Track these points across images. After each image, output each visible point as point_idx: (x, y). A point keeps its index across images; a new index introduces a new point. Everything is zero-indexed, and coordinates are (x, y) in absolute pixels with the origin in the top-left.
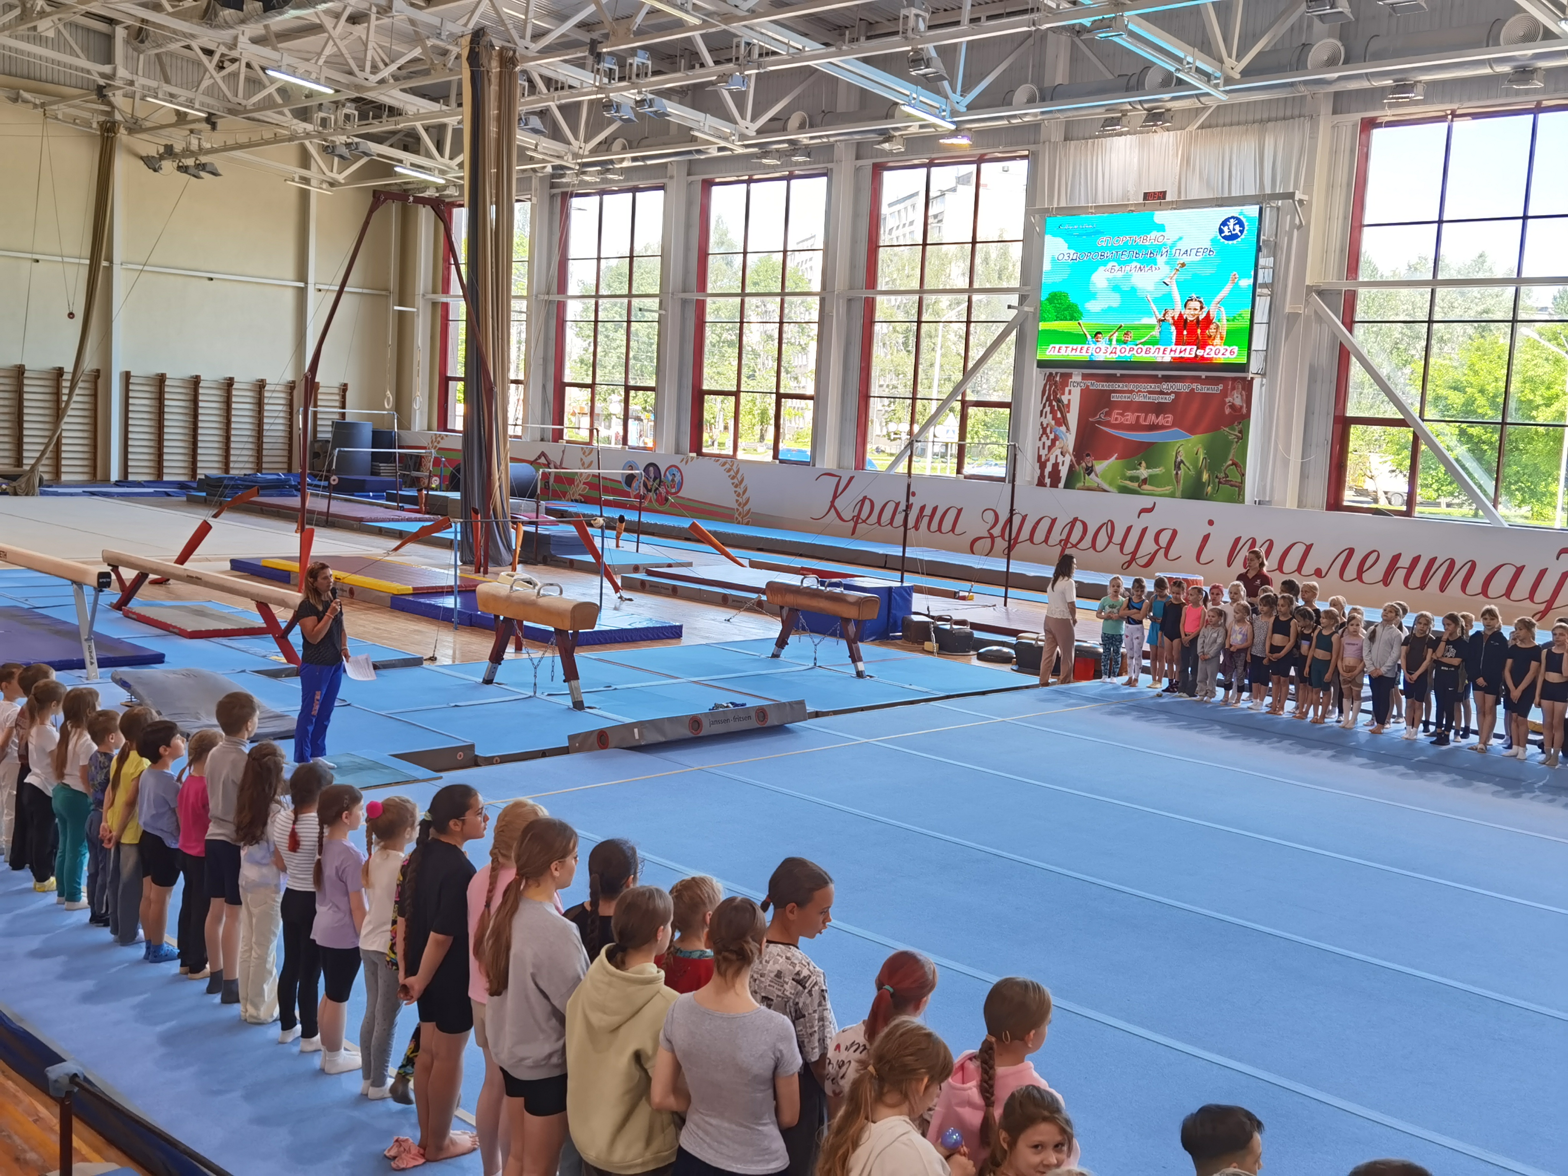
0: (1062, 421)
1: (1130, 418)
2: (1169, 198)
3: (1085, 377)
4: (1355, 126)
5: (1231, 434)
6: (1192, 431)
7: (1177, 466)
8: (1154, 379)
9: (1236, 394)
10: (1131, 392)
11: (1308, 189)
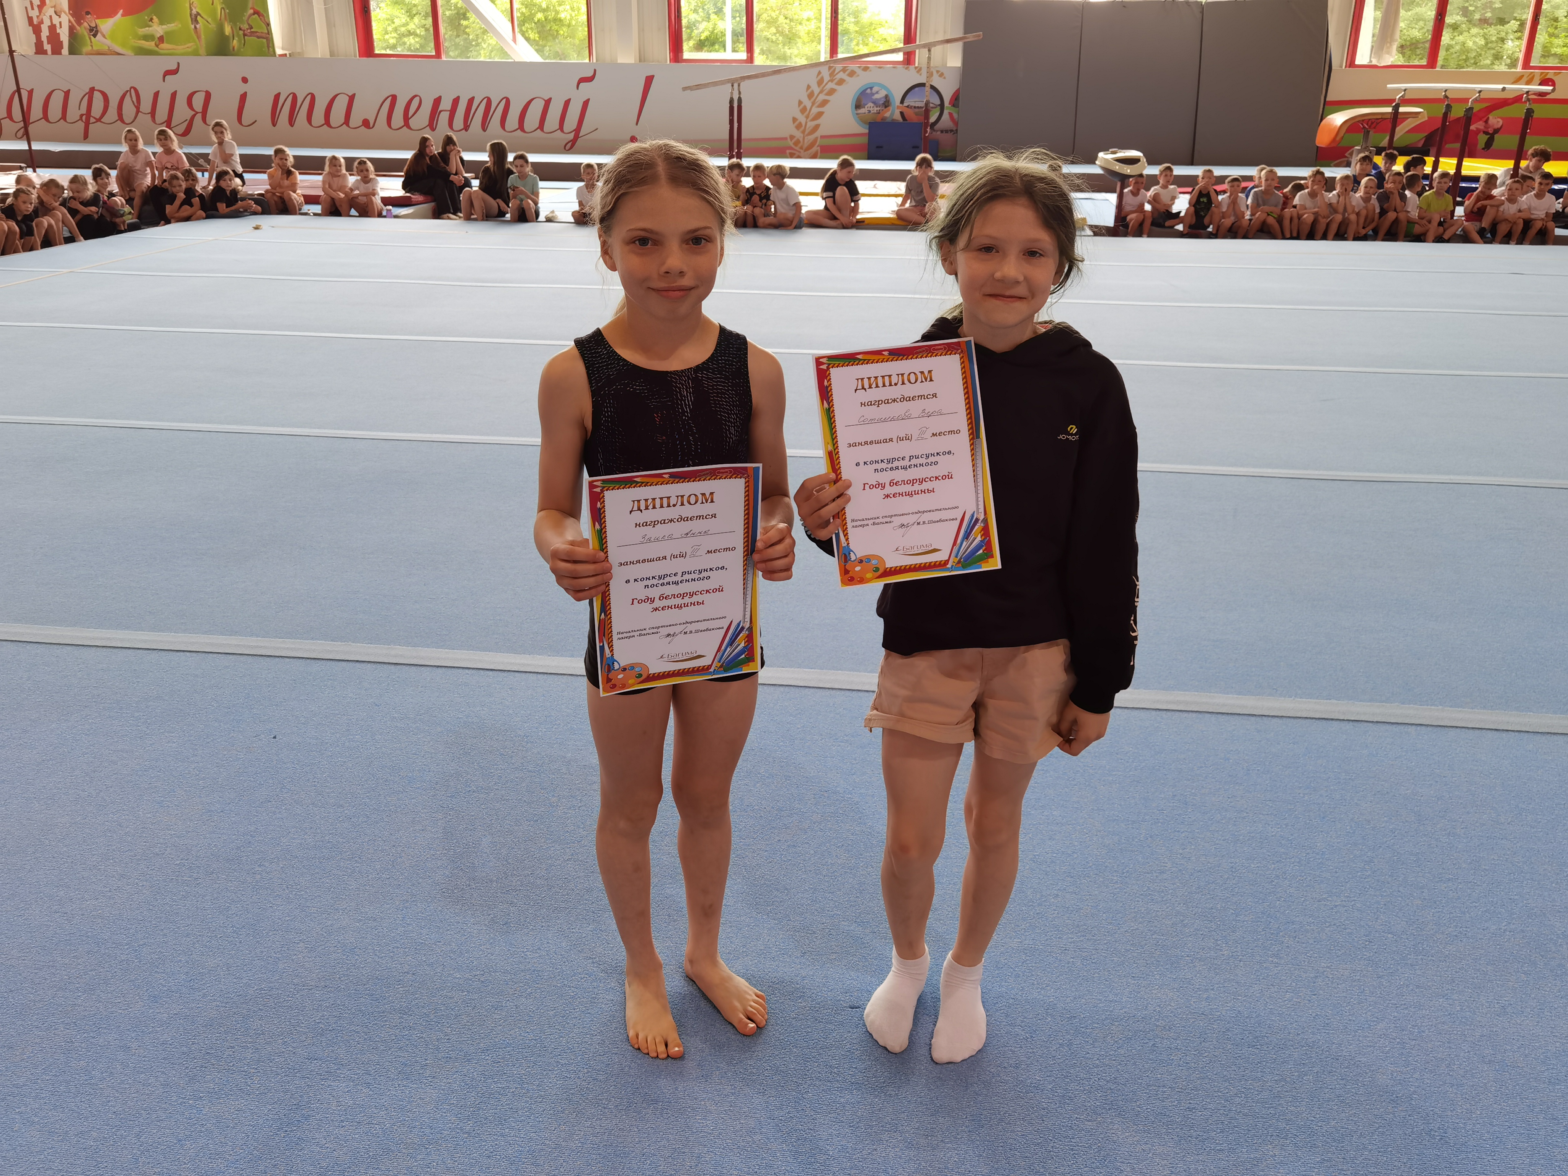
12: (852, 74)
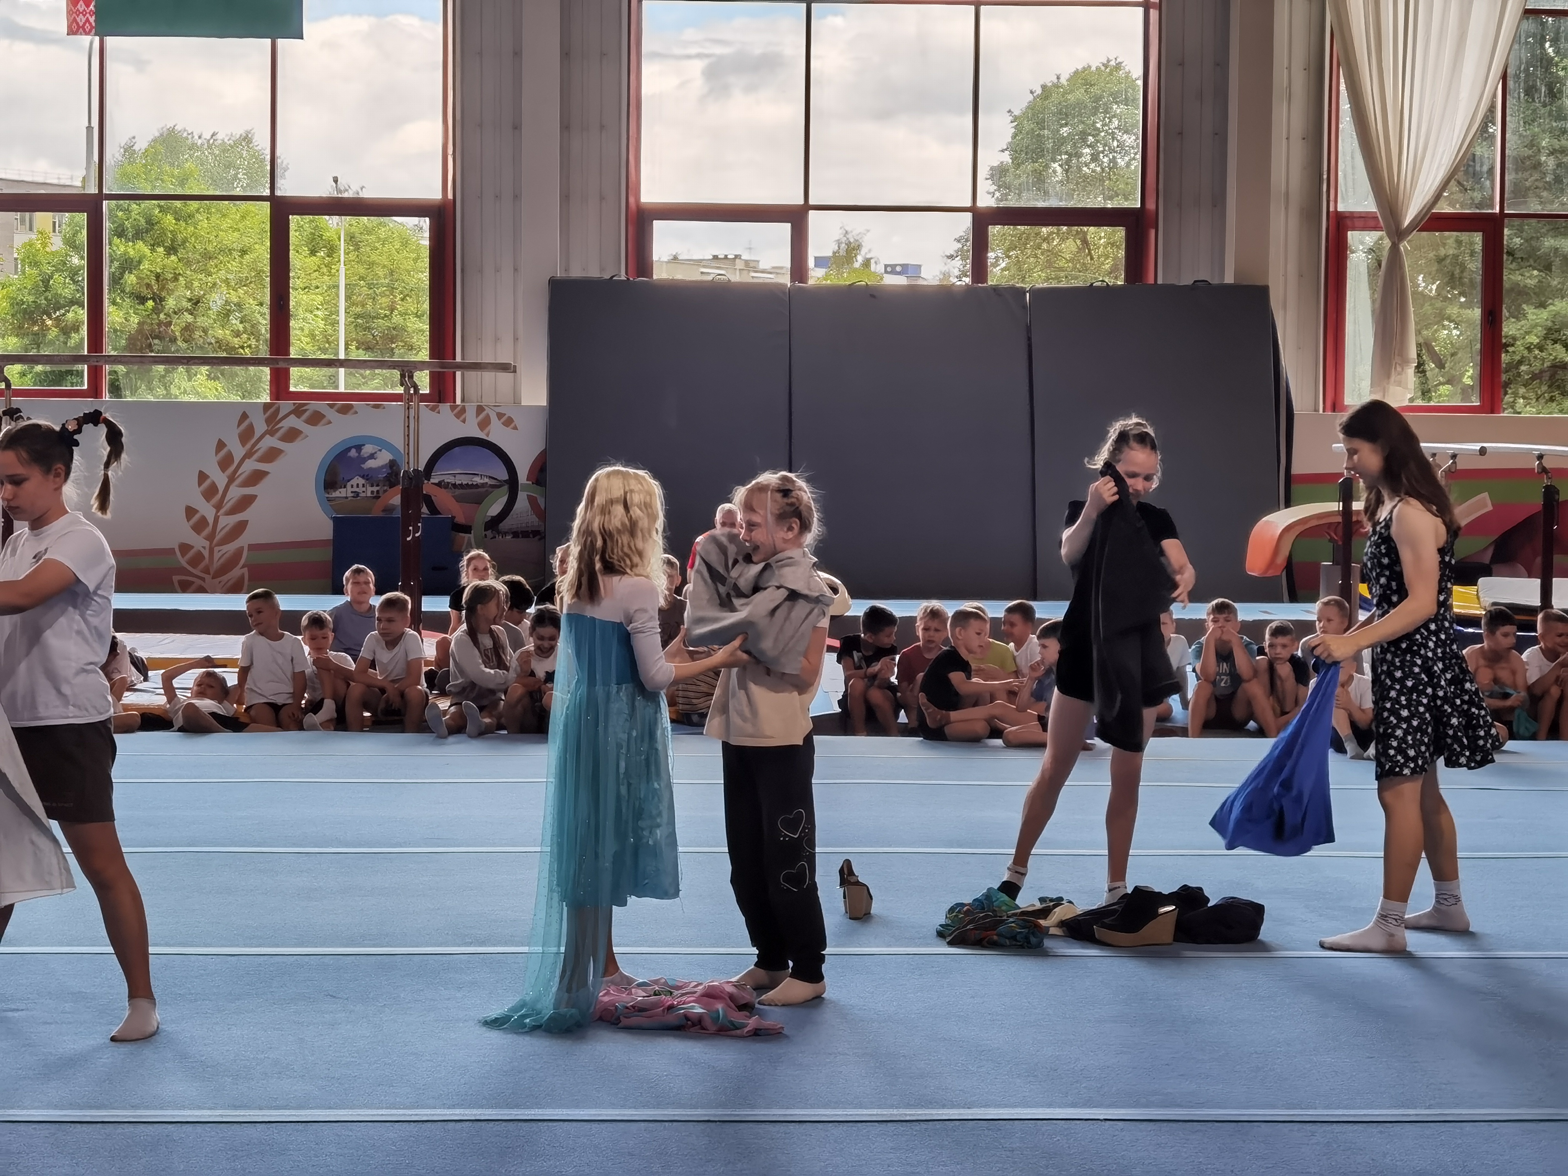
12: (316, 419)
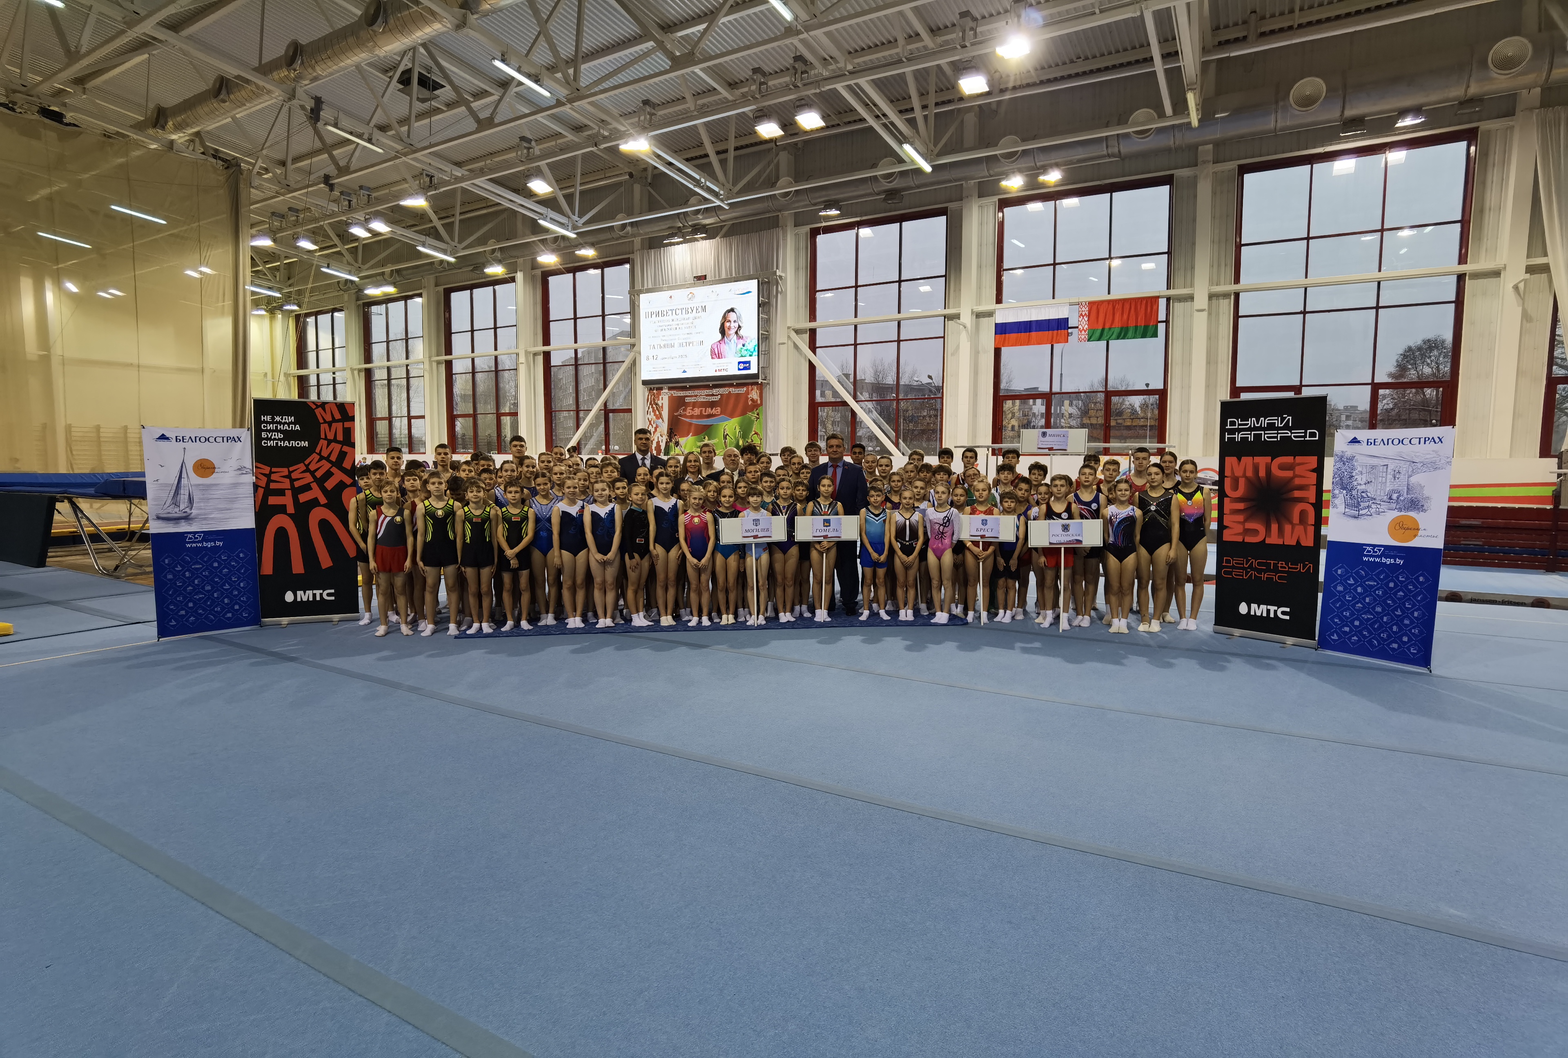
0: (660, 416)
1: (697, 411)
2: (708, 278)
3: (670, 389)
4: (807, 233)
5: (752, 415)
6: (732, 416)
7: (725, 438)
8: (707, 387)
9: (754, 392)
10: (696, 396)
11: (784, 270)
